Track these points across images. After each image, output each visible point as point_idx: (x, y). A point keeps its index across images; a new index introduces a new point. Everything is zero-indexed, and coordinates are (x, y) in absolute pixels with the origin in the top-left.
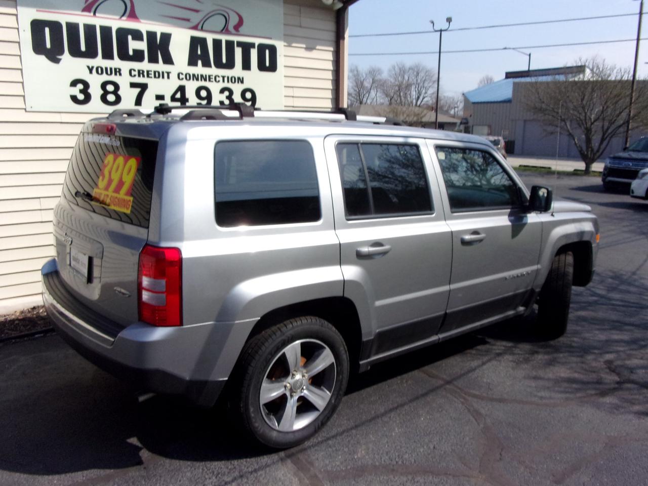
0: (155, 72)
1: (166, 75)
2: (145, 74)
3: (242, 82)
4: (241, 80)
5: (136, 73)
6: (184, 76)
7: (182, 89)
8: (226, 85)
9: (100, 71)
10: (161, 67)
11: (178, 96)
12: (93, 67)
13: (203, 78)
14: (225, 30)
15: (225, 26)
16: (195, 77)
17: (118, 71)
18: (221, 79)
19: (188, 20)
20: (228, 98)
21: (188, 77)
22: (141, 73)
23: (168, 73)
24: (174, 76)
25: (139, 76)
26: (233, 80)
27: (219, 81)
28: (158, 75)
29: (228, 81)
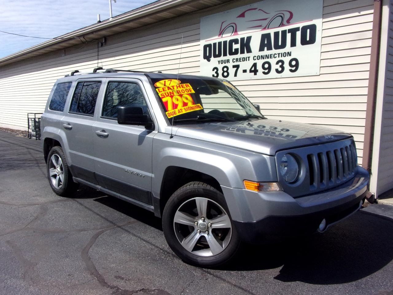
0: (243, 58)
1: (248, 59)
2: (239, 60)
3: (290, 55)
4: (289, 54)
5: (235, 60)
6: (256, 58)
7: (255, 65)
8: (280, 58)
9: (222, 62)
10: (246, 55)
11: (253, 69)
12: (220, 61)
13: (267, 57)
14: (282, 25)
15: (282, 22)
16: (262, 57)
17: (228, 61)
18: (277, 55)
19: (260, 26)
20: (281, 66)
21: (259, 58)
22: (237, 60)
23: (249, 57)
24: (251, 59)
25: (236, 62)
26: (285, 55)
27: (276, 57)
28: (244, 59)
29: (282, 57)
